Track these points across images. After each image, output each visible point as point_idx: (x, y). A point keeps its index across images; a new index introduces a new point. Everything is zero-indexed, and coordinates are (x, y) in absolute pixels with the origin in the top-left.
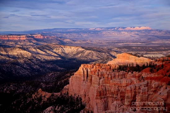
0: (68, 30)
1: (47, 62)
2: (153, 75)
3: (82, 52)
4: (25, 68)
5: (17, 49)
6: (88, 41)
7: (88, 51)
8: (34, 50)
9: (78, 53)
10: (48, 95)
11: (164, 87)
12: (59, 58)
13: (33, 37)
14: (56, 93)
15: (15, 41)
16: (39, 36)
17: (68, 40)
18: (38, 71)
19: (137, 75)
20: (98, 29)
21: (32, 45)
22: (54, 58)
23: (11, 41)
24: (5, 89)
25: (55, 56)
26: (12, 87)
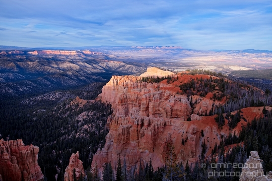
0: (114, 48)
1: (93, 74)
2: (168, 86)
3: (123, 66)
4: (72, 79)
5: (67, 63)
6: (129, 57)
7: (129, 66)
8: (82, 64)
9: (120, 67)
10: (85, 102)
11: (173, 95)
12: (104, 71)
13: (82, 53)
14: (91, 101)
15: (66, 56)
16: (87, 52)
17: (113, 56)
18: (84, 81)
19: (156, 86)
20: (139, 47)
21: (81, 60)
22: (99, 71)
23: (63, 55)
24: (51, 97)
25: (100, 69)
26: (57, 95)
